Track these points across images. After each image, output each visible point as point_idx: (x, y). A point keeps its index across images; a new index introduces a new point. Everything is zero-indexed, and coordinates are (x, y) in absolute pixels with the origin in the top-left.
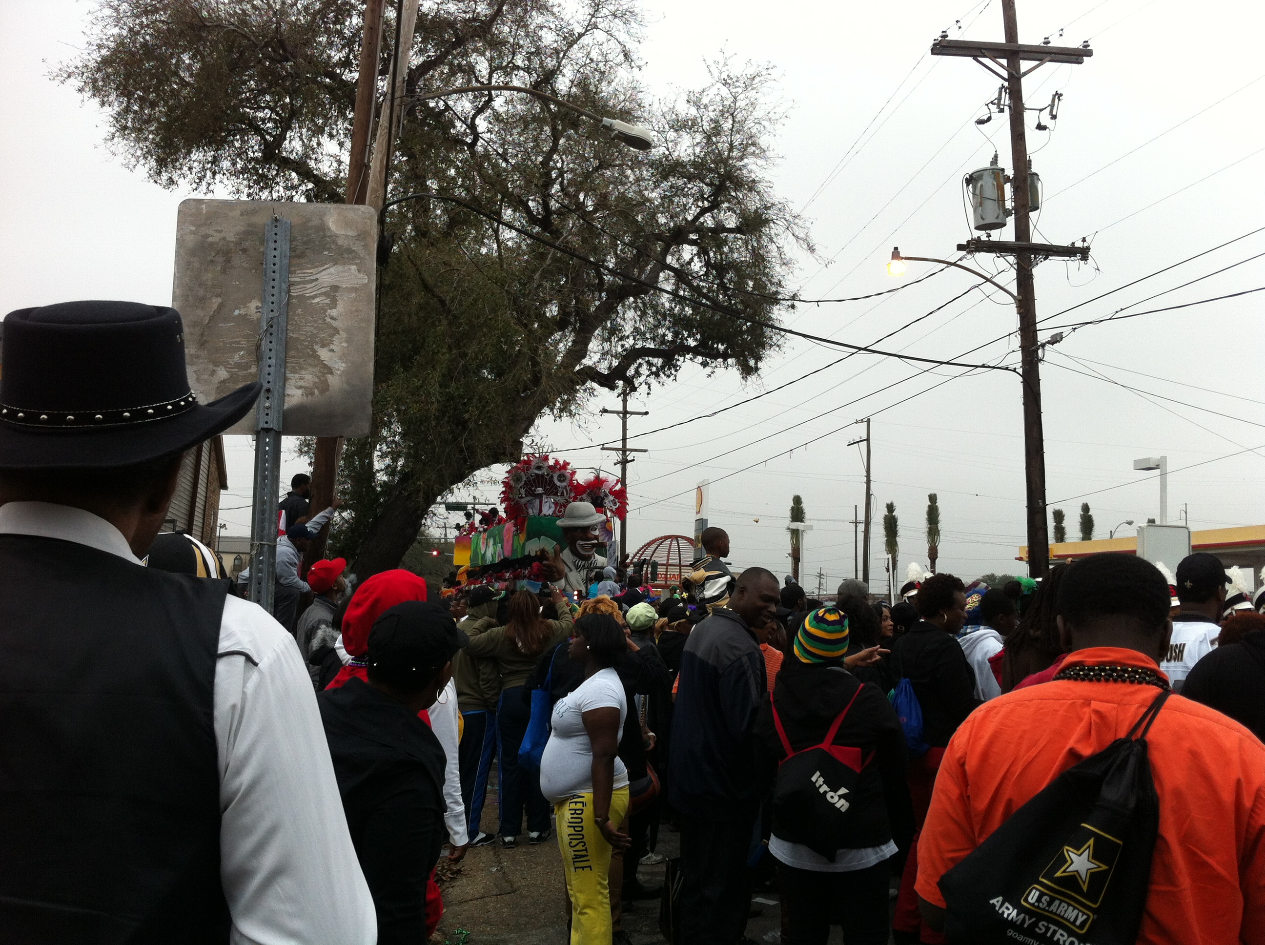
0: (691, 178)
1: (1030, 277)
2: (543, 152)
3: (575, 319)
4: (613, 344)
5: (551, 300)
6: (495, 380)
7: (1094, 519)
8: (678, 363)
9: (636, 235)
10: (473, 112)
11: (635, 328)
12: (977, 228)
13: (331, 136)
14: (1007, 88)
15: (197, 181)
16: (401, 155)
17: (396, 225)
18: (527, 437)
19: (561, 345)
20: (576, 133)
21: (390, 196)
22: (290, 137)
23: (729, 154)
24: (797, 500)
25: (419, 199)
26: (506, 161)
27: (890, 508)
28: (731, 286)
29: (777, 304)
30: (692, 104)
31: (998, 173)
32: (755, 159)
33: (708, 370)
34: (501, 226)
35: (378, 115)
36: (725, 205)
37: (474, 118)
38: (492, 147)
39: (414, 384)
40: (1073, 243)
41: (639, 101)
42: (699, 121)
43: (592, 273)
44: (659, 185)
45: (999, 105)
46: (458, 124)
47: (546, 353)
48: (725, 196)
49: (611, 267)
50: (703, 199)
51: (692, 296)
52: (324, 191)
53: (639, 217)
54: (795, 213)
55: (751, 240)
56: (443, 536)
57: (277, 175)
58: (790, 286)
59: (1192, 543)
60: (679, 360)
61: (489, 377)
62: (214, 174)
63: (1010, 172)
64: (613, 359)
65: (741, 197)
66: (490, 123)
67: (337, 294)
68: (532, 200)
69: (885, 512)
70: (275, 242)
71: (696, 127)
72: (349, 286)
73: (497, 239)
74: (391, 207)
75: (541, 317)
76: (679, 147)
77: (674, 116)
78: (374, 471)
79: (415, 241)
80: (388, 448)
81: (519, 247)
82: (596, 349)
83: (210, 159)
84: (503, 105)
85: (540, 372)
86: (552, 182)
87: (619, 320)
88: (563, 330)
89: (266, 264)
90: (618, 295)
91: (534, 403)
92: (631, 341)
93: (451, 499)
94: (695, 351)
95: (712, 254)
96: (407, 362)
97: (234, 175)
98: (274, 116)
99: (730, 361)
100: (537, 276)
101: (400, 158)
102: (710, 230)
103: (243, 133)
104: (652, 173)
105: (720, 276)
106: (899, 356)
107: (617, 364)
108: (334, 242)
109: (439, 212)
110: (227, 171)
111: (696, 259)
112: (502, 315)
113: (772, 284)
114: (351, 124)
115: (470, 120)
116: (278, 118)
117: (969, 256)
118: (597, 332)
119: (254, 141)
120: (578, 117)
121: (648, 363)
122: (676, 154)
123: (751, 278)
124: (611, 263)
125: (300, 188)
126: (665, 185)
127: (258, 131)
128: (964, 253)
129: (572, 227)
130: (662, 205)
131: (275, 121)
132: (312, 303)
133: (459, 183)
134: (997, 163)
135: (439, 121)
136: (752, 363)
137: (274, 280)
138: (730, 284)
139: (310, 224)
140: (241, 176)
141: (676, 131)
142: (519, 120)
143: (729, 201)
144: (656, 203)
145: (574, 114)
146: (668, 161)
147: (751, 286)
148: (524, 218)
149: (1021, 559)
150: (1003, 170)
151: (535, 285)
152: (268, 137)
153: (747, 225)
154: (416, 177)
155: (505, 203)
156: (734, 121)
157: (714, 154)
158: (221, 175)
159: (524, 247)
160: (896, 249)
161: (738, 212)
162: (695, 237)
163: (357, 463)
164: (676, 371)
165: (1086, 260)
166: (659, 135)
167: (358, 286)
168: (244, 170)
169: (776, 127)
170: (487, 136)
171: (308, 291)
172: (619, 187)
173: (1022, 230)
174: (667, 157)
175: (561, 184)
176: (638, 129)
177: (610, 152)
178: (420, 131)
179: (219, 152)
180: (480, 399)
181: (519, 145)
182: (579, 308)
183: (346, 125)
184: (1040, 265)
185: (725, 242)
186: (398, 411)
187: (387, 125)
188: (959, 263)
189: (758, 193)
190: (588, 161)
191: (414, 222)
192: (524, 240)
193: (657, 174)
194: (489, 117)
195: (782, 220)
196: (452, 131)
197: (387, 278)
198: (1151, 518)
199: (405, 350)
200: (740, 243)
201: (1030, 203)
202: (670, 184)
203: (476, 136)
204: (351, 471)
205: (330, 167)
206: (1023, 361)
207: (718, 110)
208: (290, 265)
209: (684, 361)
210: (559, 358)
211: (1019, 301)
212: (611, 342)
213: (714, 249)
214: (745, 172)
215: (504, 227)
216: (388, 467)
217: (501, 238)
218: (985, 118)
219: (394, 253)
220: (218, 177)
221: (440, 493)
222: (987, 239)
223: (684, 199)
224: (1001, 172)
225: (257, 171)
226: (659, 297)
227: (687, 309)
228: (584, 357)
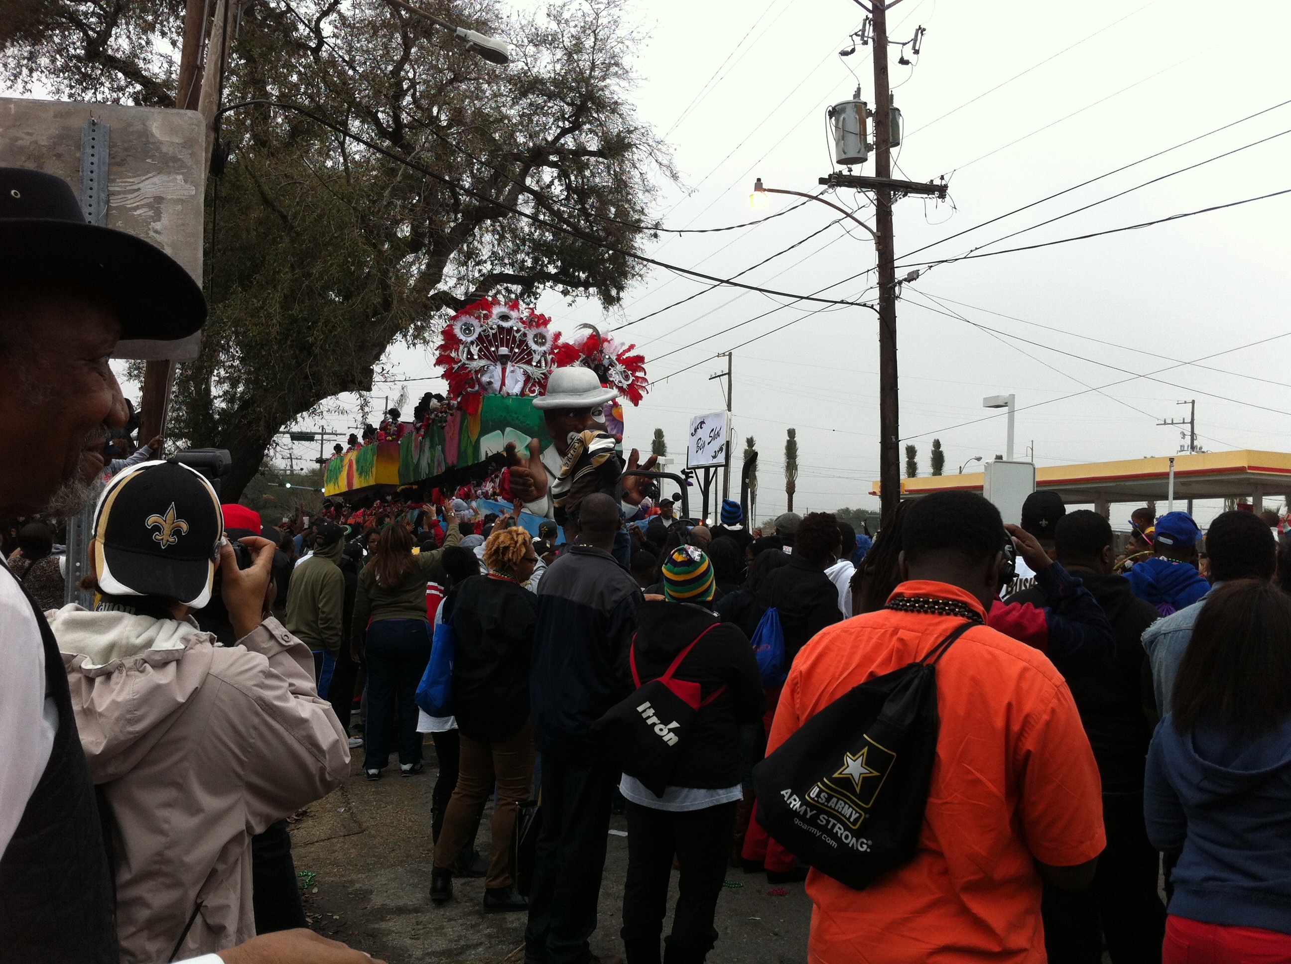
0: (551, 96)
1: (890, 213)
2: (393, 61)
3: (429, 241)
4: (470, 269)
5: (402, 220)
6: (342, 303)
7: (944, 455)
8: (538, 291)
9: (493, 154)
10: (318, 15)
11: (493, 253)
12: (839, 162)
13: (163, 34)
14: (871, 20)
15: (12, 78)
16: (238, 58)
17: (232, 132)
18: (378, 364)
19: (414, 268)
20: (429, 41)
21: (226, 100)
22: (116, 33)
23: (590, 73)
24: (659, 434)
25: (258, 106)
26: (354, 69)
27: (750, 442)
28: (593, 212)
29: (640, 232)
30: (552, 18)
31: (861, 106)
32: (617, 80)
33: (569, 298)
34: (347, 138)
35: (212, 14)
36: (587, 127)
37: (319, 20)
38: (337, 53)
39: (253, 304)
40: (932, 181)
41: (496, 12)
42: (560, 36)
43: (447, 194)
44: (518, 103)
45: (863, 36)
46: (301, 27)
47: (397, 276)
48: (587, 117)
49: (467, 187)
50: (564, 119)
51: (552, 220)
52: (154, 94)
53: (497, 135)
54: (658, 138)
55: (614, 165)
56: (289, 468)
57: (102, 74)
58: (652, 215)
59: (1037, 479)
60: (538, 287)
61: (337, 299)
62: (31, 71)
63: (872, 106)
64: (471, 285)
65: (603, 119)
66: (336, 27)
67: (162, 206)
68: (382, 112)
69: (745, 446)
70: (93, 147)
71: (556, 42)
72: (175, 197)
73: (343, 152)
74: (228, 113)
75: (391, 236)
76: (538, 63)
77: (533, 30)
78: (212, 397)
79: (254, 149)
80: (227, 373)
81: (368, 161)
82: (451, 273)
83: (26, 54)
84: (350, 8)
85: (391, 295)
86: (404, 93)
87: (476, 243)
88: (417, 252)
89: (83, 171)
90: (475, 217)
91: (385, 329)
92: (488, 266)
93: (295, 428)
94: (556, 279)
95: (573, 178)
96: (245, 281)
97: (54, 73)
98: (97, 10)
99: (592, 290)
100: (386, 193)
101: (236, 61)
102: (571, 152)
103: (63, 28)
104: (510, 89)
105: (582, 200)
106: (760, 290)
107: (474, 289)
108: (158, 149)
109: (280, 120)
110: (46, 68)
111: (556, 182)
112: (348, 234)
113: (635, 211)
114: (183, 23)
115: (314, 23)
116: (102, 12)
117: (831, 190)
118: (452, 256)
119: (76, 36)
120: (432, 25)
121: (507, 289)
122: (535, 70)
123: (613, 205)
124: (467, 182)
125: (127, 90)
126: (524, 102)
127: (81, 26)
128: (826, 187)
129: (425, 142)
130: (521, 123)
131: (99, 16)
132: (134, 215)
133: (302, 90)
134: (859, 97)
135: (281, 23)
136: (614, 292)
137: (91, 189)
138: (592, 210)
139: (131, 129)
140: (61, 74)
141: (536, 45)
142: (368, 25)
143: (590, 123)
144: (514, 121)
145: (427, 22)
146: (528, 77)
147: (613, 212)
148: (373, 131)
149: (874, 493)
150: (865, 104)
151: (385, 203)
152: (91, 33)
153: (610, 149)
154: (253, 81)
155: (353, 113)
156: (596, 39)
157: (575, 72)
158: (39, 73)
159: (374, 162)
160: (759, 180)
161: (600, 134)
162: (555, 159)
163: (193, 389)
164: (536, 299)
165: (944, 198)
166: (518, 49)
167: (184, 197)
168: (65, 68)
169: (639, 47)
170: (331, 41)
171: (129, 202)
172: (476, 102)
173: (883, 165)
174: (525, 73)
175: (413, 95)
176: (495, 41)
177: (466, 64)
178: (259, 32)
179: (36, 47)
180: (326, 323)
181: (367, 52)
182: (433, 229)
183: (178, 23)
184: (899, 201)
185: (586, 165)
186: (237, 333)
187: (222, 24)
188: (820, 197)
189: (621, 115)
190: (441, 72)
191: (252, 130)
192: (374, 154)
193: (515, 91)
194: (335, 21)
195: (645, 145)
196: (294, 33)
197: (223, 190)
198: (999, 454)
199: (243, 268)
200: (601, 167)
201: (891, 138)
202: (529, 101)
203: (321, 42)
204: (186, 397)
205: (160, 68)
206: (880, 298)
207: (579, 26)
208: (109, 173)
209: (544, 289)
210: (412, 282)
211: (878, 237)
212: (468, 266)
213: (575, 172)
214: (607, 93)
215: (352, 139)
216: (226, 393)
217: (347, 151)
218: (849, 49)
219: (231, 163)
220: (35, 75)
221: (284, 422)
222: (849, 173)
223: (544, 118)
224: (863, 106)
225: (79, 69)
226: (518, 220)
227: (547, 234)
228: (439, 282)
